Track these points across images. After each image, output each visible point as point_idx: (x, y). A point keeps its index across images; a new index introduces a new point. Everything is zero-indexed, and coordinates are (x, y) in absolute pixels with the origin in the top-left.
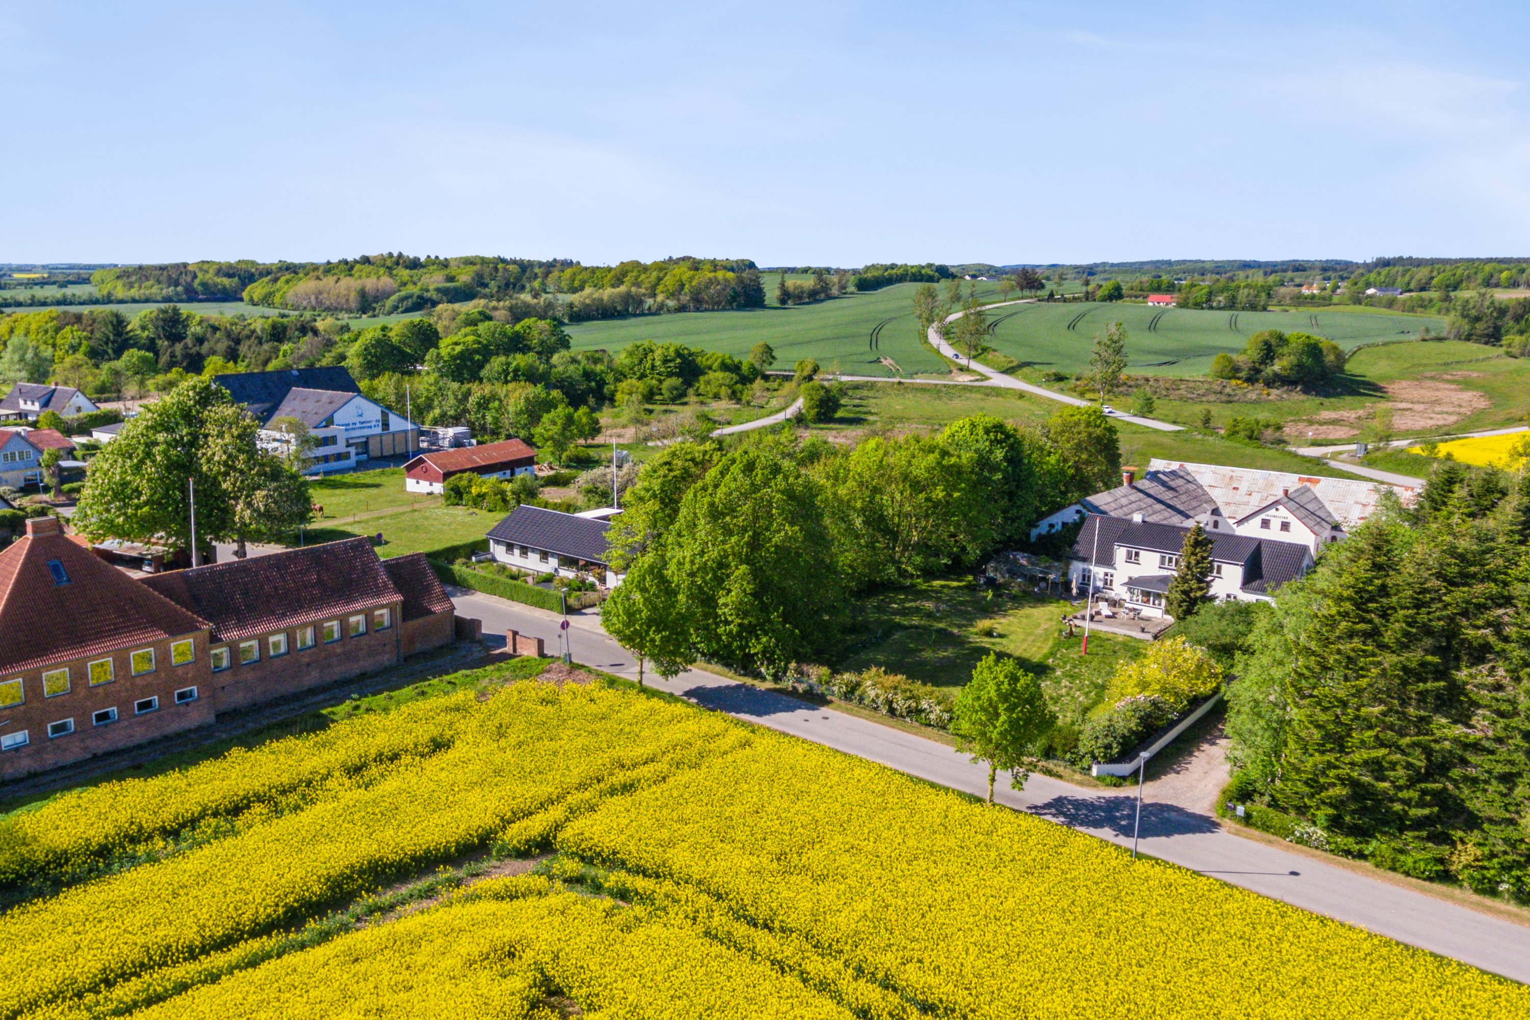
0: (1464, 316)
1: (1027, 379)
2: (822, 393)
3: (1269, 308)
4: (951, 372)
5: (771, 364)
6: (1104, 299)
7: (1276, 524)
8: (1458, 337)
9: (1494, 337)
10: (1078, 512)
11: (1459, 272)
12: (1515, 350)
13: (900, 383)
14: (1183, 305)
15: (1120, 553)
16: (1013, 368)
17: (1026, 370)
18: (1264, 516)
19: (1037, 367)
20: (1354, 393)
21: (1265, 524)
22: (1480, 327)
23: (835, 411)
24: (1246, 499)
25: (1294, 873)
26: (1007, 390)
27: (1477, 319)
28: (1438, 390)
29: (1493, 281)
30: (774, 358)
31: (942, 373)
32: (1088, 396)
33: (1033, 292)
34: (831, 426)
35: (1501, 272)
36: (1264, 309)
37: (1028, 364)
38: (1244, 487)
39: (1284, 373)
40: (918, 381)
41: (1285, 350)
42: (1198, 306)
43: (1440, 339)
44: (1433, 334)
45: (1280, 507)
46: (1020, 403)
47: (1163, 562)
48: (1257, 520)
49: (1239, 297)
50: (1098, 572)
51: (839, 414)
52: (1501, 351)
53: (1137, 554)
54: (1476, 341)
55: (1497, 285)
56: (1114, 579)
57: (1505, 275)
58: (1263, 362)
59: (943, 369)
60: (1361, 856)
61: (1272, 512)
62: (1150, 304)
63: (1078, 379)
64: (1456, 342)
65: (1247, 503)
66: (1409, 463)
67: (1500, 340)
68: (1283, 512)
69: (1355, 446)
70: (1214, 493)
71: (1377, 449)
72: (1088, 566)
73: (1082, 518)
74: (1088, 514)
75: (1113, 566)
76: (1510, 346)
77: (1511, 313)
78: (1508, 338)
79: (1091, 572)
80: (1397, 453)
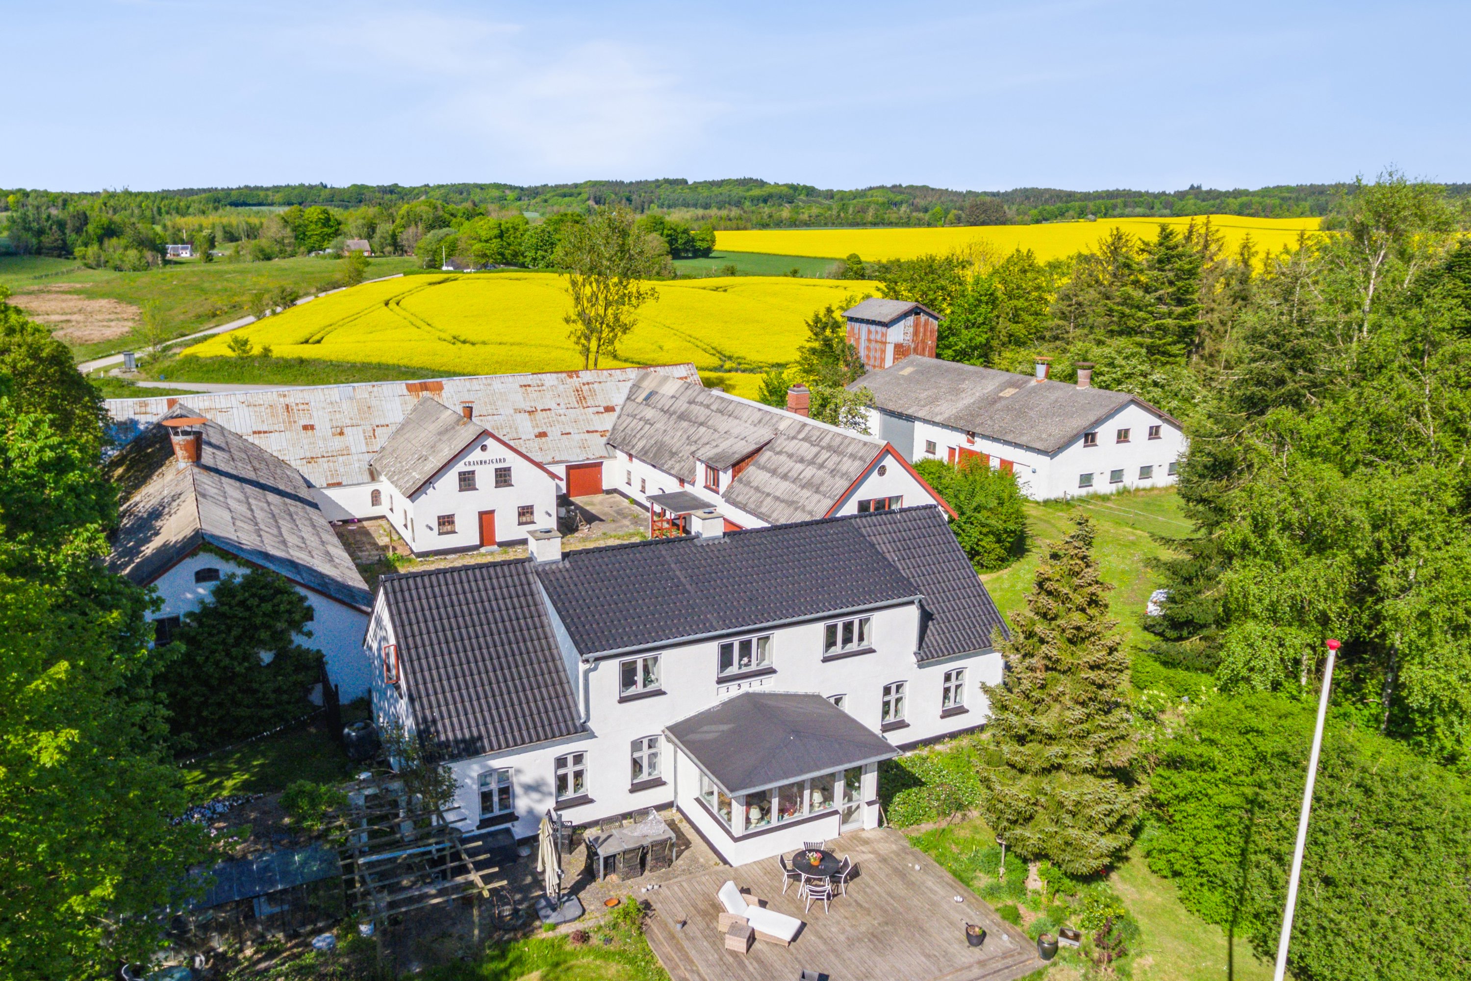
0: (29, 230)
7: (485, 477)
9: (63, 251)
10: (203, 574)
12: (91, 261)
15: (599, 682)
18: (461, 467)
21: (467, 481)
24: (337, 443)
27: (41, 233)
28: (64, 301)
38: (323, 425)
45: (490, 442)
47: (831, 642)
48: (451, 478)
50: (533, 764)
52: (78, 263)
53: (650, 666)
54: (48, 255)
61: (476, 455)
64: (29, 257)
65: (346, 452)
66: (221, 368)
67: (72, 253)
68: (495, 449)
69: (120, 358)
70: (273, 445)
71: (154, 358)
72: (497, 763)
73: (224, 592)
74: (241, 572)
75: (583, 731)
76: (84, 257)
77: (70, 225)
78: (78, 251)
79: (503, 775)
80: (192, 360)
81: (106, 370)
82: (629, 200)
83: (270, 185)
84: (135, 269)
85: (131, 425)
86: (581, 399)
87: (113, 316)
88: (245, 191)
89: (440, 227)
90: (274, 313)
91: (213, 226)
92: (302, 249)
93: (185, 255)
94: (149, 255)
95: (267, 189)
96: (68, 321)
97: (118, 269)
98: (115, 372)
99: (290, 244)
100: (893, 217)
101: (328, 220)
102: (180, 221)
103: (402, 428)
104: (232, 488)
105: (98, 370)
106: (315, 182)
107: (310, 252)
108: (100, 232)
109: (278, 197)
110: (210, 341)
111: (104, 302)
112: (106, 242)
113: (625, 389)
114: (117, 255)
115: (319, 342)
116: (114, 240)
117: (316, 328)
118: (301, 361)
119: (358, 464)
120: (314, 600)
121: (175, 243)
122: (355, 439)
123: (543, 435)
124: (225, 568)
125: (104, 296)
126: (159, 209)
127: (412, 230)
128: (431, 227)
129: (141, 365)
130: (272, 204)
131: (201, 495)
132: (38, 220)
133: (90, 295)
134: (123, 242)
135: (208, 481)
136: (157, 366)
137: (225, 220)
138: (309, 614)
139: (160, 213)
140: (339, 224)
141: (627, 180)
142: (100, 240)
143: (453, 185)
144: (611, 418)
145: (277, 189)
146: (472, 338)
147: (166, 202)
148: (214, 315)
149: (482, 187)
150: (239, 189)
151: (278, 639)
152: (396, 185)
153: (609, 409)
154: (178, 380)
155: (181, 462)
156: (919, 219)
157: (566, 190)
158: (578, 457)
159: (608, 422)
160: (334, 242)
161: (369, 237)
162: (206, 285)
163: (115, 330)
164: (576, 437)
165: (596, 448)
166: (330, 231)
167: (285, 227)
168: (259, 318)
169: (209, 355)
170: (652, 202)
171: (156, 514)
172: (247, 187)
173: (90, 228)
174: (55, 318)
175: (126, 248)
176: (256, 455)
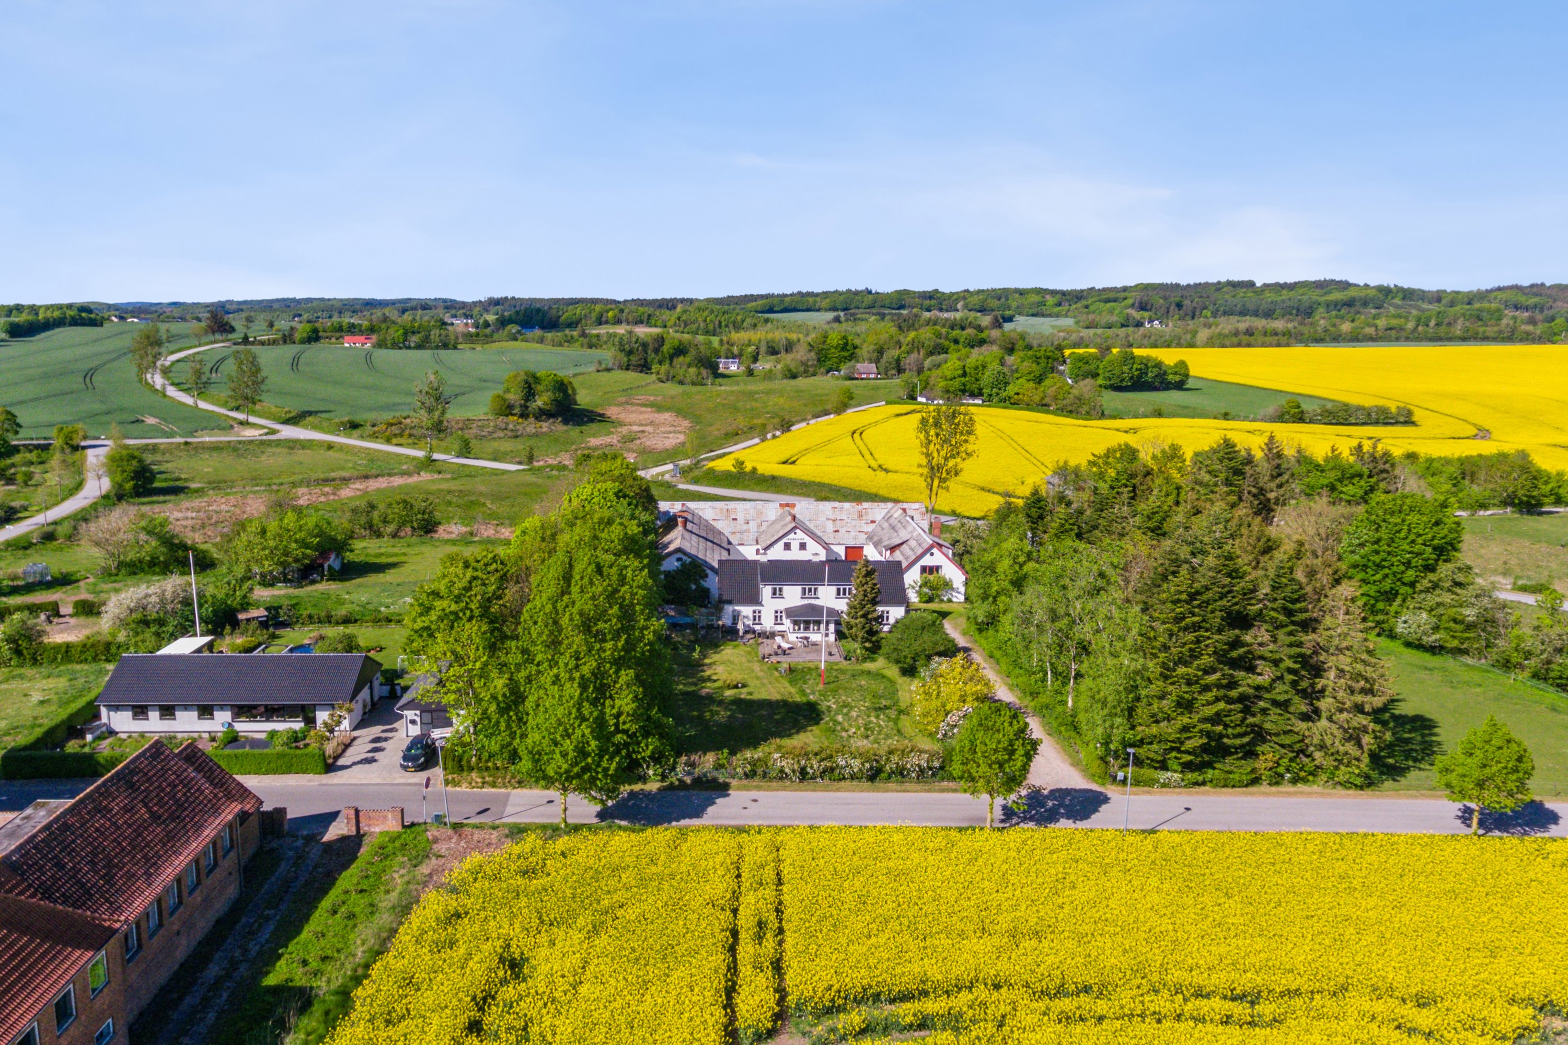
0: (622, 350)
1: (315, 427)
2: (134, 462)
3: (460, 346)
4: (232, 427)
5: (17, 433)
6: (303, 342)
7: (795, 545)
8: (620, 367)
9: (645, 367)
10: (679, 559)
11: (578, 311)
12: (663, 376)
13: (186, 443)
14: (381, 345)
15: (766, 591)
16: (293, 418)
17: (310, 419)
18: (785, 540)
19: (324, 415)
20: (592, 420)
21: (787, 546)
22: (634, 359)
23: (152, 481)
24: (745, 527)
25: (1188, 809)
26: (310, 441)
27: (630, 353)
28: (642, 413)
29: (604, 319)
30: (19, 426)
31: (224, 429)
32: (394, 441)
33: (224, 335)
34: (155, 498)
35: (608, 311)
36: (455, 348)
37: (310, 413)
38: (741, 517)
39: (547, 407)
40: (207, 439)
41: (540, 388)
42: (395, 346)
43: (608, 370)
44: (604, 366)
45: (798, 531)
46: (331, 453)
47: (838, 593)
48: (781, 544)
49: (432, 337)
50: (746, 611)
51: (157, 484)
52: (654, 377)
53: (780, 590)
54: (633, 370)
55: (607, 322)
56: (762, 614)
57: (610, 314)
58: (527, 400)
59: (223, 425)
60: (1204, 783)
61: (792, 536)
62: (347, 345)
63: (374, 426)
64: (619, 372)
65: (748, 531)
66: (726, 479)
67: (650, 369)
68: (800, 534)
69: (670, 467)
70: (719, 525)
71: (690, 469)
72: (737, 608)
73: (684, 565)
74: (689, 560)
75: (760, 604)
76: (658, 373)
77: (651, 347)
78: (655, 367)
79: (739, 612)
80: (711, 471)
81: (663, 474)
82: (1179, 306)
83: (820, 291)
84: (694, 384)
85: (667, 513)
86: (860, 516)
87: (672, 429)
88: (796, 298)
89: (939, 353)
90: (774, 437)
91: (760, 341)
92: (822, 370)
93: (734, 368)
94: (704, 372)
95: (817, 295)
96: (643, 432)
97: (681, 383)
98: (667, 477)
99: (813, 365)
100: (1491, 331)
101: (846, 344)
102: (735, 336)
103: (774, 522)
104: (694, 538)
105: (658, 474)
106: (861, 287)
107: (828, 372)
108: (671, 351)
109: (825, 304)
110: (727, 457)
111: (667, 415)
112: (675, 360)
113: (884, 512)
114: (682, 372)
115: (794, 462)
116: (681, 359)
117: (796, 451)
118: (773, 478)
119: (752, 537)
120: (708, 571)
121: (727, 358)
122: (753, 526)
123: (837, 531)
124: (685, 558)
125: (668, 409)
126: (720, 322)
127: (914, 356)
128: (931, 353)
129: (684, 472)
130: (818, 310)
131: (683, 538)
132: (629, 342)
133: (659, 408)
134: (688, 359)
135: (687, 535)
136: (692, 475)
137: (770, 336)
138: (706, 576)
139: (720, 326)
140: (855, 347)
141: (1183, 282)
142: (671, 358)
143: (994, 290)
144: (872, 526)
145: (826, 294)
146: (890, 467)
147: (726, 316)
148: (737, 434)
149: (1021, 292)
150: (792, 295)
151: (697, 582)
152: (936, 291)
153: (873, 522)
154: (701, 485)
155: (680, 528)
156: (1528, 333)
157: (1112, 295)
158: (851, 543)
159: (870, 528)
160: (849, 364)
161: (877, 361)
162: (740, 404)
163: (672, 441)
164: (853, 534)
165: (860, 540)
166: (846, 354)
167: (810, 351)
168: (763, 441)
169: (723, 469)
170: (1206, 308)
171: (669, 543)
172: (800, 293)
173: (665, 348)
174: (635, 428)
175: (689, 366)
176: (713, 530)
